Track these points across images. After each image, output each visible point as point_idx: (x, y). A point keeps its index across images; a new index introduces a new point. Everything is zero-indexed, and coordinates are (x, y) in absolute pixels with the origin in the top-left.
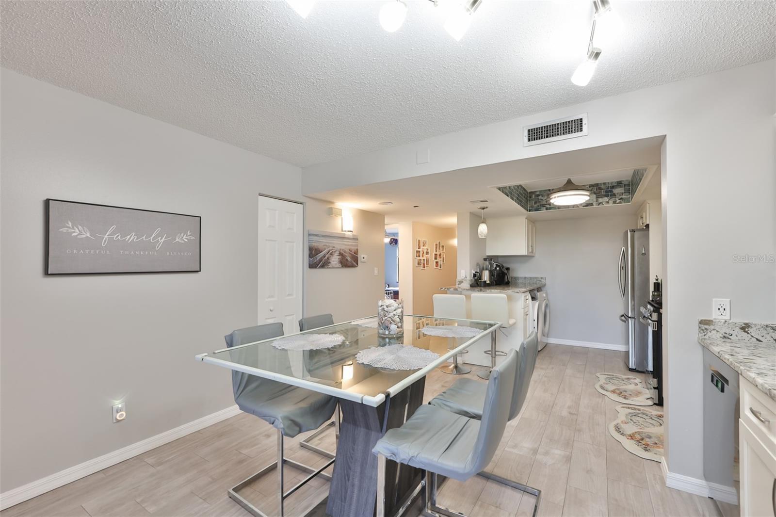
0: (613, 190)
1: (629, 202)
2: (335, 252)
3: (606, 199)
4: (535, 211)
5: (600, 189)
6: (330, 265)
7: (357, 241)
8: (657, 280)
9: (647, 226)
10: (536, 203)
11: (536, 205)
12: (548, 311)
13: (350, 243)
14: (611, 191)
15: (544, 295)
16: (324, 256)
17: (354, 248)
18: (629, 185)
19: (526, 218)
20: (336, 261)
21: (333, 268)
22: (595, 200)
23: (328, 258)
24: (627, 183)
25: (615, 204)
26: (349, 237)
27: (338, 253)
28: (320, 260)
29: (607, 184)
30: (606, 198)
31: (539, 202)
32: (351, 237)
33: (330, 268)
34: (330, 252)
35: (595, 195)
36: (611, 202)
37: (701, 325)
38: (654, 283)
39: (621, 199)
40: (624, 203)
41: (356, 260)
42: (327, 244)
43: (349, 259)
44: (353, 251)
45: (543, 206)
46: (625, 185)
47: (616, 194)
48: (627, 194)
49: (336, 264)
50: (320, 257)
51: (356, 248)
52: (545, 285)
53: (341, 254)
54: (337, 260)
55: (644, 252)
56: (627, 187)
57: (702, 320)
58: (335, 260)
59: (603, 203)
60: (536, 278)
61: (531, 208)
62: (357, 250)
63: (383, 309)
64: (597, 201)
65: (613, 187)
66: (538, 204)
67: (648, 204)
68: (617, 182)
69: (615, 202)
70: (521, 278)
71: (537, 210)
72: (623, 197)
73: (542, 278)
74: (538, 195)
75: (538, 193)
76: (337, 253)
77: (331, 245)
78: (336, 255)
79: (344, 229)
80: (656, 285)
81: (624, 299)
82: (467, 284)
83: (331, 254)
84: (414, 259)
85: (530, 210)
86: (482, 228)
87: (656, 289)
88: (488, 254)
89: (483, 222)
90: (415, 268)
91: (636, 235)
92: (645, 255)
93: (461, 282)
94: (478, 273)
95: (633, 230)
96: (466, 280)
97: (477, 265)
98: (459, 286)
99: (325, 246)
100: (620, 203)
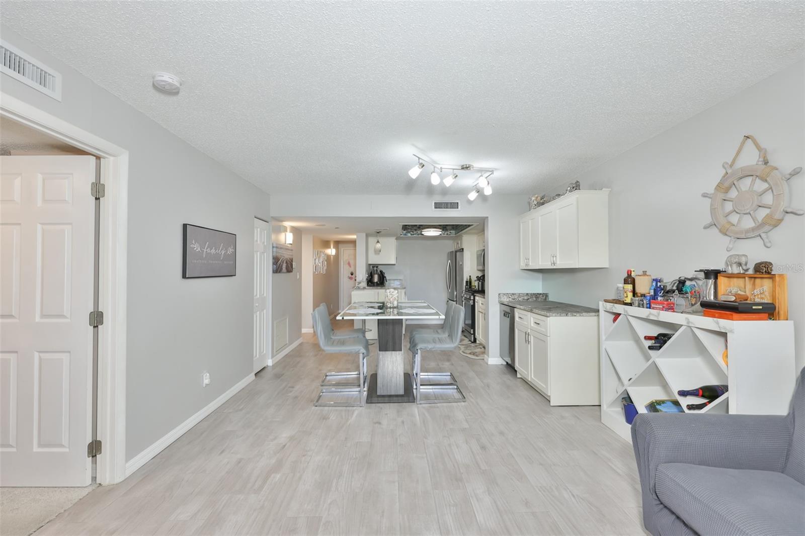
2: (284, 260)
6: (282, 270)
7: (292, 252)
13: (290, 254)
17: (291, 257)
21: (284, 273)
23: (282, 266)
28: (279, 267)
32: (290, 248)
33: (282, 273)
35: (444, 231)
41: (292, 266)
43: (289, 266)
49: (285, 270)
50: (279, 264)
53: (287, 262)
56: (453, 226)
58: (284, 266)
60: (396, 280)
62: (292, 259)
63: (391, 294)
64: (444, 234)
69: (447, 234)
71: (405, 235)
73: (400, 280)
76: (285, 262)
77: (283, 255)
79: (287, 243)
80: (467, 282)
81: (450, 291)
82: (364, 284)
83: (283, 262)
84: (313, 266)
85: (401, 235)
86: (378, 246)
87: (467, 285)
88: (370, 263)
89: (378, 242)
90: (314, 273)
91: (458, 254)
92: (462, 265)
93: (359, 283)
94: (369, 276)
95: (456, 252)
96: (363, 282)
97: (367, 271)
98: (359, 286)
99: (281, 255)
100: (450, 235)
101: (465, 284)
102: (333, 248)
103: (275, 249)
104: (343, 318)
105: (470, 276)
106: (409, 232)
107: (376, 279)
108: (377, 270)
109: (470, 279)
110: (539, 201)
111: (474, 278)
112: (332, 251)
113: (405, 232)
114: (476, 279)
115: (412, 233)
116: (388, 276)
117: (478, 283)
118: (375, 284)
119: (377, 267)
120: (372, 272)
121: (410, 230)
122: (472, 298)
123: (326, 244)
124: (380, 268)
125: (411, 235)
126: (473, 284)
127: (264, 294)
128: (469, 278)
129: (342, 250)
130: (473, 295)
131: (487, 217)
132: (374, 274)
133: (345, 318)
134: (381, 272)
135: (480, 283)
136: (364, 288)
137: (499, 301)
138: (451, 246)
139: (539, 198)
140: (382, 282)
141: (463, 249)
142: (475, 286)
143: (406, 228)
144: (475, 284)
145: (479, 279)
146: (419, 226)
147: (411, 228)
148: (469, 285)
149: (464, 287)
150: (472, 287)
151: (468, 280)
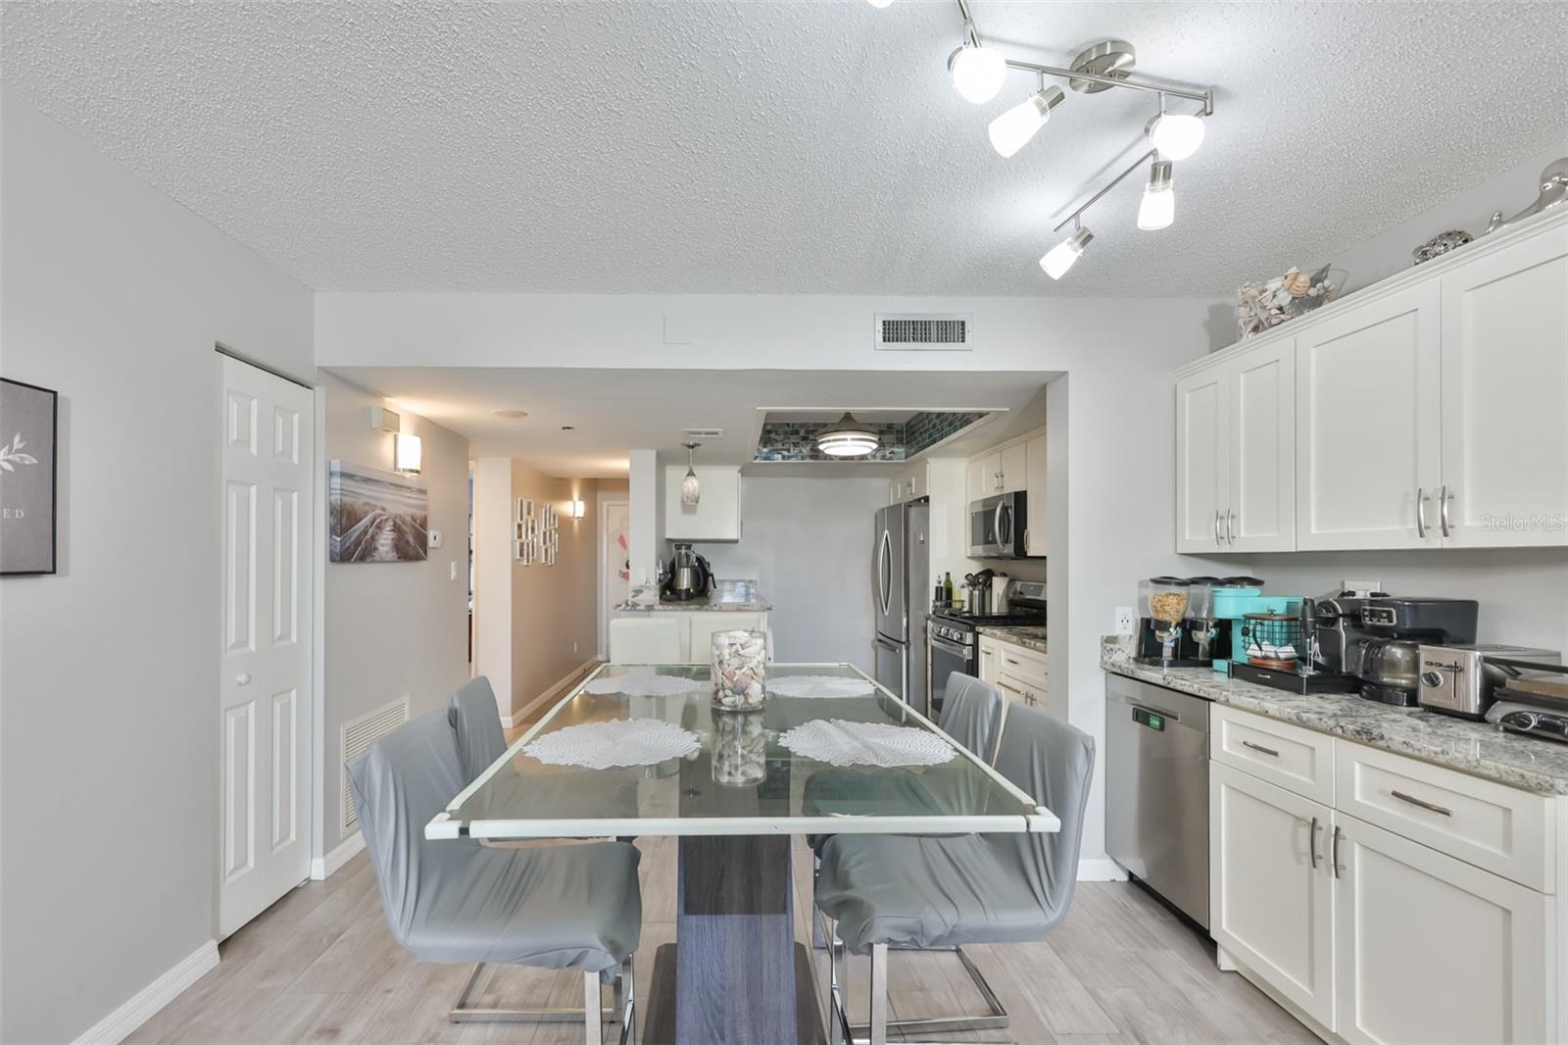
0: (882, 438)
1: (903, 459)
2: (386, 520)
4: (764, 460)
6: (375, 554)
7: (422, 497)
8: (939, 582)
10: (765, 444)
13: (413, 501)
16: (365, 532)
17: (419, 513)
18: (902, 432)
19: (740, 472)
20: (387, 544)
21: (382, 561)
23: (372, 538)
24: (899, 428)
26: (410, 485)
27: (392, 523)
28: (358, 543)
31: (772, 444)
32: (415, 485)
33: (376, 562)
34: (377, 521)
36: (879, 456)
37: (1106, 645)
38: (936, 588)
39: (892, 453)
40: (896, 459)
41: (422, 540)
42: (372, 502)
43: (411, 540)
44: (418, 521)
46: (897, 431)
47: (886, 445)
48: (901, 445)
49: (387, 552)
50: (358, 532)
51: (423, 513)
53: (396, 528)
54: (389, 542)
56: (899, 435)
57: (1108, 638)
58: (385, 541)
59: (868, 457)
62: (425, 518)
63: (737, 651)
65: (882, 432)
66: (769, 447)
67: (928, 466)
68: (888, 424)
69: (884, 457)
72: (896, 450)
76: (389, 526)
77: (378, 504)
78: (389, 528)
79: (401, 465)
80: (938, 590)
81: (886, 614)
82: (651, 596)
83: (379, 527)
84: (513, 542)
85: (756, 458)
86: (692, 484)
87: (938, 597)
88: (669, 535)
89: (691, 474)
90: (514, 562)
91: (913, 512)
92: (925, 543)
93: (638, 592)
94: (665, 573)
95: (909, 505)
96: (649, 588)
97: (659, 557)
98: (635, 600)
99: (366, 504)
100: (891, 459)
101: (932, 596)
102: (580, 499)
103: (337, 481)
104: (464, 831)
105: (948, 574)
106: (778, 451)
107: (685, 580)
108: (688, 556)
109: (948, 580)
110: (1302, 291)
111: (958, 580)
112: (574, 507)
113: (765, 450)
114: (966, 582)
115: (786, 453)
116: (717, 571)
117: (971, 595)
118: (683, 596)
119: (689, 547)
120: (674, 560)
121: (779, 446)
122: (969, 638)
123: (557, 486)
124: (698, 550)
125: (784, 457)
126: (956, 597)
127: (286, 635)
128: (943, 579)
129: (605, 504)
130: (972, 629)
131: (1063, 375)
132: (680, 566)
133: (480, 830)
134: (699, 560)
135: (976, 593)
136: (650, 608)
137: (1103, 663)
138: (883, 493)
139: (1304, 279)
140: (702, 590)
141: (927, 499)
142: (963, 601)
143: (773, 435)
144: (962, 595)
145: (973, 581)
146: (807, 432)
147: (786, 433)
148: (944, 598)
149: (931, 604)
150: (953, 604)
151: (942, 585)
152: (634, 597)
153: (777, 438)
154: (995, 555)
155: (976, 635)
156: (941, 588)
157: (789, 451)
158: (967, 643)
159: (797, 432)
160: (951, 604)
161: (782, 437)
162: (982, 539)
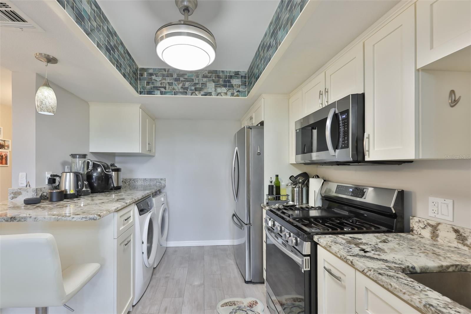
0: (231, 81)
1: (246, 97)
3: (224, 90)
4: (147, 94)
5: (219, 77)
8: (271, 182)
9: (262, 123)
10: (148, 83)
11: (148, 87)
12: (167, 215)
14: (229, 82)
15: (162, 199)
18: (245, 77)
19: (140, 108)
22: (214, 89)
24: (244, 75)
25: (233, 96)
29: (225, 72)
30: (224, 88)
31: (153, 83)
35: (214, 84)
36: (229, 93)
38: (269, 186)
39: (238, 91)
40: (241, 97)
45: (157, 88)
46: (242, 77)
47: (234, 86)
48: (244, 87)
52: (165, 187)
55: (259, 152)
56: (243, 79)
59: (222, 94)
60: (155, 179)
61: (142, 90)
64: (216, 90)
65: (231, 77)
66: (151, 86)
67: (263, 99)
68: (235, 72)
69: (232, 95)
70: (140, 179)
71: (150, 93)
72: (241, 89)
73: (161, 179)
74: (151, 74)
75: (151, 71)
80: (271, 188)
87: (270, 193)
91: (253, 133)
95: (250, 129)
100: (237, 96)
101: (266, 191)
105: (277, 176)
109: (277, 181)
111: (284, 181)
114: (290, 181)
115: (163, 90)
117: (293, 191)
122: (306, 248)
125: (162, 93)
126: (282, 192)
128: (274, 180)
130: (309, 238)
135: (297, 189)
142: (288, 195)
143: (154, 77)
144: (286, 190)
145: (294, 180)
146: (178, 75)
147: (163, 75)
148: (275, 193)
149: (265, 197)
150: (281, 198)
151: (273, 184)
152: (13, 198)
153: (157, 78)
154: (309, 162)
155: (315, 246)
156: (272, 186)
157: (165, 88)
158: (305, 253)
159: (171, 75)
160: (279, 197)
161: (160, 78)
162: (300, 151)
